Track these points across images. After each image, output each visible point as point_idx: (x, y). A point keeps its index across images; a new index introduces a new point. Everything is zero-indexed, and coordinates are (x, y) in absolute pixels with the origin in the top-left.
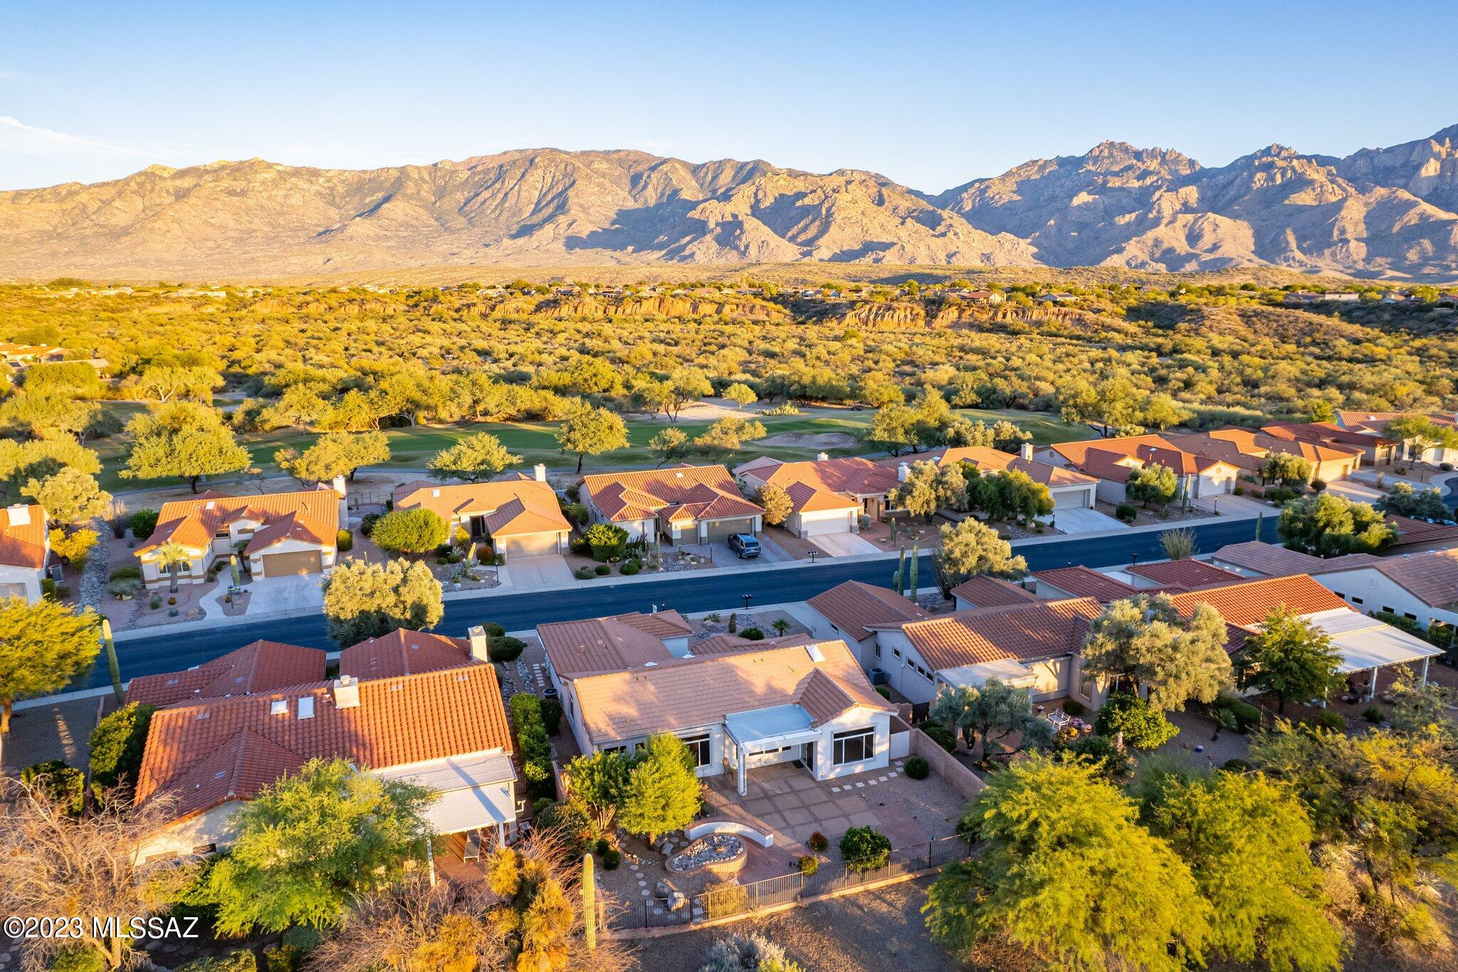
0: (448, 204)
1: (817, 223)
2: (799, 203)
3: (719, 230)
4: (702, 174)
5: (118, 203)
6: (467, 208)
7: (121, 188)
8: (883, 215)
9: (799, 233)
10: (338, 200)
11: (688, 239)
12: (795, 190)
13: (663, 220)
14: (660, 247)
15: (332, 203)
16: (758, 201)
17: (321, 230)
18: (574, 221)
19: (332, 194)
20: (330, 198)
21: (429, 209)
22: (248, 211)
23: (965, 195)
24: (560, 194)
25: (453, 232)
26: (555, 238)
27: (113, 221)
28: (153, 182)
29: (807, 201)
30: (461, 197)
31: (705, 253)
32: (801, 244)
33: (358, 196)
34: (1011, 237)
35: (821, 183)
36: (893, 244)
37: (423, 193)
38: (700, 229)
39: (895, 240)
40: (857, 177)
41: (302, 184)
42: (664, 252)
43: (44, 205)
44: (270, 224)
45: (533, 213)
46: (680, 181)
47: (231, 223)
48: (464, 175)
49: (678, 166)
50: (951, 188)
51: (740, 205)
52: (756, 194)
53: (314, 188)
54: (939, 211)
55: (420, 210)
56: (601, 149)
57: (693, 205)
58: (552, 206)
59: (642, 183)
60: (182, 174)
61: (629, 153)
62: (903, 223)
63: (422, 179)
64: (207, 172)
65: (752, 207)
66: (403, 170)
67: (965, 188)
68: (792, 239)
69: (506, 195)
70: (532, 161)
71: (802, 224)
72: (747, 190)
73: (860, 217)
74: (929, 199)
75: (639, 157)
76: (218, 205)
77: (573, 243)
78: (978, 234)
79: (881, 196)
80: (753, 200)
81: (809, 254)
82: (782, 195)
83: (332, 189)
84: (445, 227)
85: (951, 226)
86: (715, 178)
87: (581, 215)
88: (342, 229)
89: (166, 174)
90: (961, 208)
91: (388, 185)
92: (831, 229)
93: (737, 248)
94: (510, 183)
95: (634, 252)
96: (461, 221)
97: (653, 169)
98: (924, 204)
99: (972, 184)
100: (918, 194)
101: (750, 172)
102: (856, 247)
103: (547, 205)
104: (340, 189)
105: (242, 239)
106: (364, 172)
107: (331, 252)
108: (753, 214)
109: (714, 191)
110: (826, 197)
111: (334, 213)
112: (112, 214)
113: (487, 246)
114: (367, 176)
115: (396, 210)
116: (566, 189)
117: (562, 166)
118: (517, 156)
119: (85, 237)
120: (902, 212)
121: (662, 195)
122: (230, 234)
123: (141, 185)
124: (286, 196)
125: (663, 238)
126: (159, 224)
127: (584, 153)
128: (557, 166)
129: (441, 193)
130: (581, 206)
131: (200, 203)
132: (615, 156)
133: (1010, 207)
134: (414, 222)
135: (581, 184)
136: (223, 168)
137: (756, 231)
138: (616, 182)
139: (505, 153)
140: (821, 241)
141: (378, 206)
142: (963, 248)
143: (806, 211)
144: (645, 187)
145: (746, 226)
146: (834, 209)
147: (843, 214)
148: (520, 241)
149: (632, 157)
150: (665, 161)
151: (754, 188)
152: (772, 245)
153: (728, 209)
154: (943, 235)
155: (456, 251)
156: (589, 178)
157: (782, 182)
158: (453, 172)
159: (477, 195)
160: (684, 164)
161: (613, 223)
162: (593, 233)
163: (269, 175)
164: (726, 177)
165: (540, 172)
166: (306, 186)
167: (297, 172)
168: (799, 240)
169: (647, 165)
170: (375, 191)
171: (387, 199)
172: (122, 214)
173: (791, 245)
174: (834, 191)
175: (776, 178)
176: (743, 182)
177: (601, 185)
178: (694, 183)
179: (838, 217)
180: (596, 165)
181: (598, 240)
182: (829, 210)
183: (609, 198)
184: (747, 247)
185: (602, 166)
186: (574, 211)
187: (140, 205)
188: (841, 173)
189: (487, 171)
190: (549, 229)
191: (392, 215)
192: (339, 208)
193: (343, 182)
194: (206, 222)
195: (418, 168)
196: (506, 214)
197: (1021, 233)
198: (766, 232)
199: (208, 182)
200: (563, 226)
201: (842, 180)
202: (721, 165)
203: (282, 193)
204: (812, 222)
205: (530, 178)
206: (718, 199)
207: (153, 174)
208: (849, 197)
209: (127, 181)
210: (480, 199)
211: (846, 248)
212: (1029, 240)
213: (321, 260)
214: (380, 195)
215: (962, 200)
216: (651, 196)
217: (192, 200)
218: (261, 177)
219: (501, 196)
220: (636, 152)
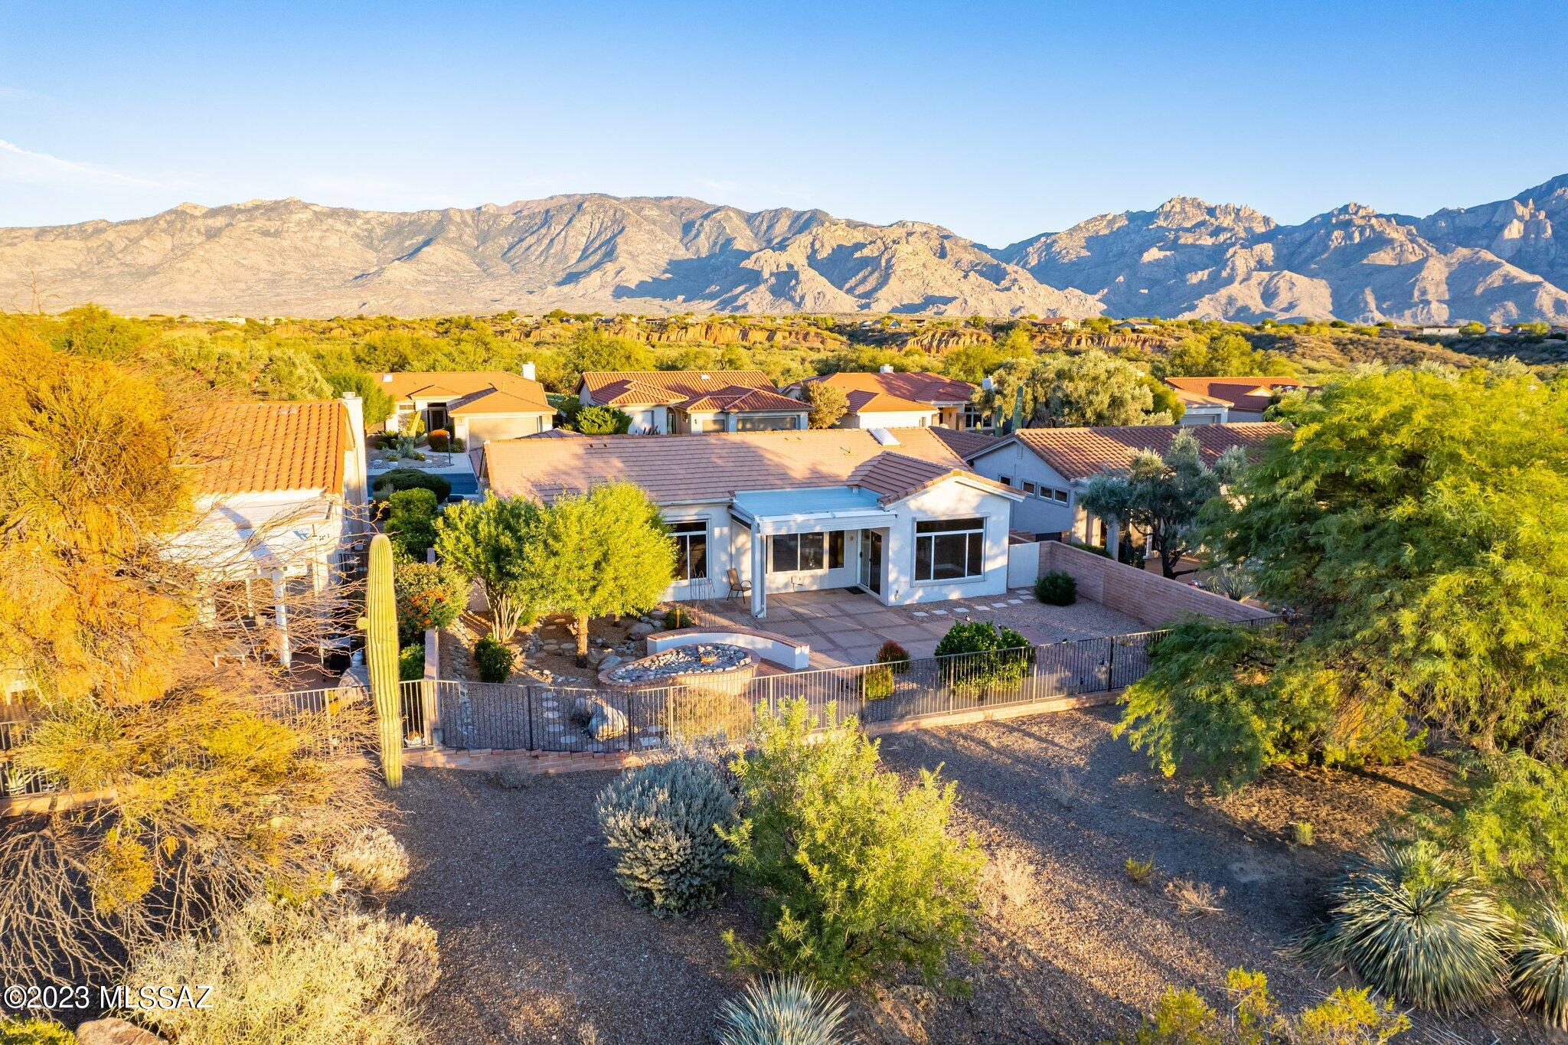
0: (492, 248)
1: (876, 274)
2: (857, 255)
3: (773, 280)
4: (757, 223)
5: (145, 242)
6: (511, 254)
7: (149, 226)
8: (945, 268)
9: (857, 285)
10: (376, 243)
11: (741, 289)
12: (854, 241)
13: (716, 269)
14: (712, 297)
15: (370, 246)
16: (814, 252)
17: (358, 273)
18: (623, 269)
19: (370, 237)
20: (368, 240)
21: (472, 252)
22: (282, 252)
23: (1030, 249)
24: (608, 241)
25: (495, 278)
26: (602, 287)
27: (140, 260)
28: (184, 221)
29: (866, 252)
30: (504, 242)
31: (758, 303)
32: (859, 296)
33: (397, 240)
34: (1078, 292)
35: (881, 235)
36: (955, 298)
37: (465, 237)
38: (754, 279)
39: (957, 294)
40: (918, 229)
41: (339, 226)
42: (715, 302)
43: (66, 243)
44: (305, 267)
45: (579, 261)
46: (733, 230)
47: (264, 265)
48: (509, 219)
49: (732, 214)
50: (1016, 242)
51: (796, 255)
52: (813, 244)
53: (353, 229)
54: (1004, 265)
55: (462, 255)
56: (652, 196)
57: (747, 255)
58: (600, 253)
59: (694, 232)
60: (214, 213)
61: (681, 200)
62: (965, 277)
63: (465, 223)
64: (240, 211)
65: (808, 258)
66: (445, 213)
67: (1030, 242)
68: (850, 291)
69: (552, 241)
70: (580, 206)
71: (861, 275)
72: (805, 239)
73: (921, 269)
74: (994, 253)
75: (692, 205)
76: (250, 245)
77: (620, 292)
78: (1044, 289)
79: (943, 248)
80: (809, 251)
81: (867, 306)
82: (840, 246)
83: (370, 231)
84: (487, 272)
85: (1016, 280)
86: (770, 227)
87: (629, 262)
88: (379, 273)
89: (197, 213)
90: (1026, 263)
91: (429, 228)
92: (891, 281)
93: (792, 299)
94: (556, 229)
95: (684, 301)
96: (504, 267)
97: (706, 217)
98: (987, 258)
99: (1038, 238)
100: (982, 248)
101: (805, 222)
102: (917, 301)
103: (595, 251)
104: (379, 231)
105: (274, 281)
106: (405, 214)
107: (367, 296)
108: (810, 265)
109: (769, 241)
110: (886, 248)
111: (372, 256)
112: (140, 254)
113: (531, 293)
114: (407, 219)
115: (436, 254)
116: (615, 236)
117: (611, 212)
118: (565, 201)
119: (111, 276)
120: (965, 265)
121: (715, 243)
122: (262, 275)
123: (170, 223)
124: (321, 238)
125: (714, 288)
126: (188, 264)
127: (634, 199)
128: (606, 212)
129: (484, 237)
130: (630, 253)
131: (232, 243)
132: (667, 203)
133: (1078, 264)
134: (455, 267)
135: (630, 231)
136: (257, 207)
137: (812, 282)
138: (666, 229)
139: (552, 198)
140: (880, 294)
141: (418, 250)
142: (1028, 303)
143: (865, 262)
144: (697, 236)
145: (802, 277)
146: (894, 260)
147: (903, 266)
148: (566, 289)
149: (683, 205)
150: (718, 209)
151: (810, 238)
152: (828, 297)
153: (783, 259)
154: (1008, 289)
155: (498, 297)
156: (639, 224)
157: (840, 232)
158: (497, 217)
159: (522, 240)
160: (739, 212)
161: (665, 271)
162: (642, 283)
163: (306, 215)
164: (782, 227)
165: (588, 218)
166: (343, 228)
167: (334, 213)
168: (857, 292)
169: (699, 213)
170: (415, 234)
171: (427, 243)
172: (151, 252)
173: (848, 297)
174: (894, 242)
175: (834, 228)
176: (800, 231)
177: (651, 232)
178: (748, 232)
179: (898, 269)
180: (646, 212)
181: (644, 290)
182: (889, 261)
183: (660, 246)
184: (802, 298)
185: (654, 213)
186: (623, 259)
187: (169, 245)
188: (902, 224)
189: (532, 217)
190: (596, 275)
191: (432, 259)
192: (376, 250)
193: (382, 224)
194: (237, 263)
195: (461, 211)
196: (551, 261)
197: (1089, 288)
198: (822, 283)
199: (241, 219)
200: (611, 274)
201: (902, 232)
202: (776, 214)
203: (318, 234)
204: (871, 273)
205: (577, 224)
206: (774, 249)
207: (184, 212)
208: (910, 249)
209: (156, 219)
210: (525, 244)
211: (905, 302)
212: (1097, 297)
213: (356, 304)
214: (420, 238)
215: (1027, 255)
216: (703, 246)
217: (224, 240)
218: (296, 217)
219: (546, 241)
220: (689, 200)
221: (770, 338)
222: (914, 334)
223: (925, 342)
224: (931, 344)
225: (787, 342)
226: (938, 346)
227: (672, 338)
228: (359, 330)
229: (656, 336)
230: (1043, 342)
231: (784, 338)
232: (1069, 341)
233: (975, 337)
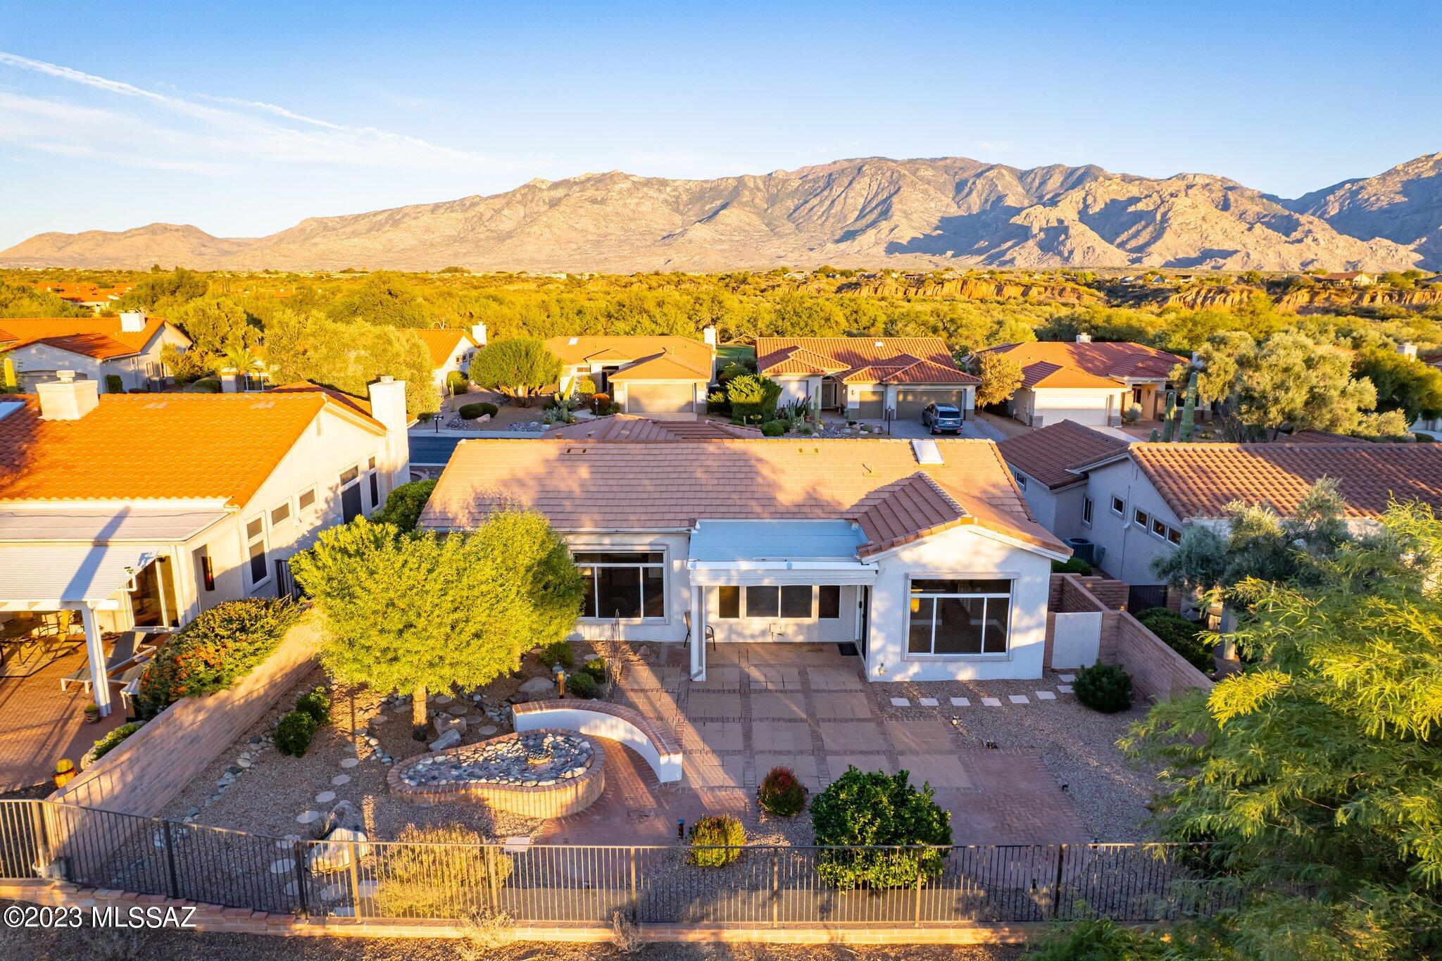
0: (780, 210)
1: (1150, 229)
2: (1131, 209)
3: (1042, 235)
4: (1029, 180)
5: (506, 212)
6: (796, 215)
7: (508, 198)
8: (1227, 221)
9: (1129, 240)
10: (681, 207)
11: (1009, 244)
12: (1129, 195)
13: (985, 225)
14: (979, 252)
15: (677, 210)
16: (1086, 206)
17: (665, 234)
18: (896, 227)
19: (677, 202)
20: (675, 206)
21: (762, 214)
22: (606, 217)
23: (1331, 198)
24: (884, 201)
25: (781, 237)
26: (876, 243)
27: (501, 227)
28: (534, 194)
29: (1141, 206)
30: (790, 204)
31: (1026, 258)
32: (1131, 251)
33: (699, 204)
34: (1389, 242)
35: (1158, 188)
36: (1236, 252)
37: (757, 201)
38: (1023, 234)
39: (1239, 247)
40: (1199, 180)
41: (652, 193)
42: (984, 257)
43: (453, 215)
44: (622, 228)
45: (857, 219)
46: (1005, 187)
47: (591, 229)
48: (795, 184)
49: (1004, 172)
50: (1314, 190)
51: (1067, 210)
52: (1085, 199)
53: (663, 196)
54: (1297, 216)
55: (753, 216)
56: (928, 157)
57: (1018, 211)
58: (876, 212)
59: (966, 190)
60: (556, 186)
61: (955, 160)
62: (1250, 229)
63: (757, 188)
64: (576, 183)
65: (1079, 213)
66: (741, 180)
67: (1332, 190)
68: (1121, 245)
69: (833, 202)
70: (860, 169)
71: (1134, 229)
72: (1077, 195)
73: (1200, 222)
74: (1286, 203)
75: (966, 164)
76: (582, 211)
77: (893, 248)
78: (1343, 241)
79: (1226, 200)
80: (1081, 206)
81: (1139, 260)
82: (1113, 201)
83: (677, 197)
84: (774, 231)
85: (1310, 231)
86: (1042, 183)
87: (904, 221)
88: (683, 234)
89: (544, 187)
90: (1325, 212)
91: (726, 193)
92: (1166, 236)
93: (1060, 254)
94: (837, 190)
95: (953, 256)
96: (789, 227)
97: (979, 175)
98: (1277, 208)
99: (1343, 184)
100: (1273, 198)
101: (1078, 178)
102: (1193, 255)
103: (871, 211)
104: (685, 197)
105: (598, 242)
106: (706, 182)
107: (671, 253)
108: (1081, 220)
109: (1041, 197)
110: (1163, 202)
111: (677, 219)
112: (502, 221)
113: (812, 250)
114: (708, 186)
115: (732, 216)
116: (891, 196)
117: (889, 174)
118: (847, 165)
119: (480, 240)
120: (1250, 217)
121: (987, 201)
122: (590, 237)
123: (524, 196)
124: (638, 204)
125: (983, 244)
126: (535, 229)
127: (911, 161)
128: (883, 174)
129: (773, 200)
130: (905, 212)
131: (568, 210)
132: (942, 163)
133: (1391, 211)
134: (747, 228)
135: (905, 191)
136: (588, 180)
137: (1083, 238)
138: (940, 188)
139: (835, 163)
140: (1152, 248)
141: (716, 213)
142: (1323, 256)
143: (1139, 216)
144: (969, 194)
145: (1072, 232)
146: (1170, 214)
147: (1180, 219)
148: (843, 246)
149: (958, 164)
150: (991, 168)
151: (1083, 193)
152: (1098, 252)
153: (1053, 215)
154: (1300, 241)
155: (782, 254)
156: (913, 184)
157: (1114, 187)
158: (785, 181)
159: (806, 202)
160: (1012, 170)
161: (936, 228)
162: (914, 239)
163: (626, 185)
164: (1054, 183)
165: (867, 180)
166: (656, 195)
167: (648, 182)
168: (1128, 247)
169: (973, 172)
170: (714, 199)
171: (724, 207)
172: (507, 222)
173: (1119, 252)
174: (1171, 195)
175: (1108, 183)
176: (1073, 187)
177: (925, 192)
178: (1020, 189)
179: (1175, 223)
180: (922, 173)
181: (916, 246)
182: (1164, 215)
183: (932, 205)
184: (1071, 252)
185: (928, 173)
186: (897, 217)
187: (522, 214)
188: (1182, 177)
189: (816, 180)
190: (871, 233)
191: (728, 221)
192: (683, 215)
193: (687, 190)
194: (571, 227)
195: (754, 178)
196: (831, 220)
197: (1401, 237)
198: (1093, 238)
199: (576, 193)
200: (885, 231)
201: (1182, 184)
202: (1049, 171)
203: (635, 201)
204: (1145, 227)
205: (857, 186)
206: (1044, 205)
207: (534, 186)
208: (1189, 202)
209: (514, 193)
210: (808, 206)
211: (1180, 256)
212: (1412, 247)
213: (662, 261)
214: (718, 203)
215: (1326, 204)
216: (975, 203)
217: (562, 208)
218: (618, 187)
219: (827, 203)
220: (963, 160)
221: (1025, 294)
222: (1177, 290)
223: (1189, 299)
224: (1195, 300)
225: (1042, 297)
226: (1203, 304)
227: (929, 293)
228: (654, 284)
229: (913, 290)
230: (1327, 299)
231: (1040, 293)
232: (1361, 297)
233: (1245, 294)
